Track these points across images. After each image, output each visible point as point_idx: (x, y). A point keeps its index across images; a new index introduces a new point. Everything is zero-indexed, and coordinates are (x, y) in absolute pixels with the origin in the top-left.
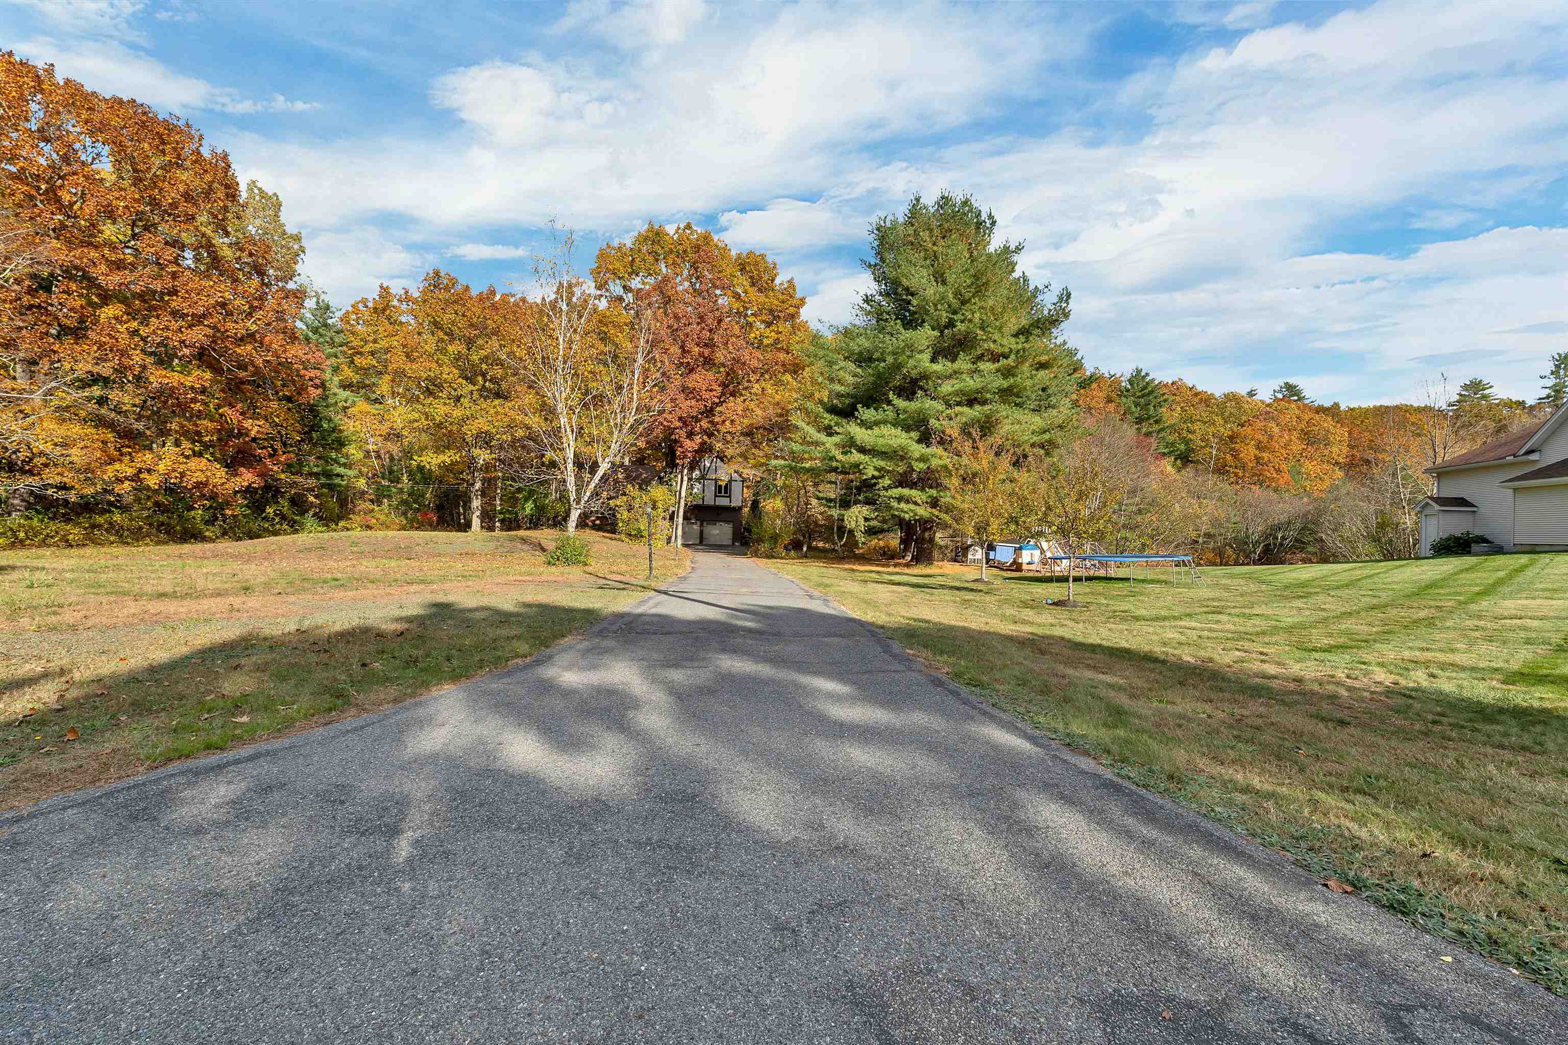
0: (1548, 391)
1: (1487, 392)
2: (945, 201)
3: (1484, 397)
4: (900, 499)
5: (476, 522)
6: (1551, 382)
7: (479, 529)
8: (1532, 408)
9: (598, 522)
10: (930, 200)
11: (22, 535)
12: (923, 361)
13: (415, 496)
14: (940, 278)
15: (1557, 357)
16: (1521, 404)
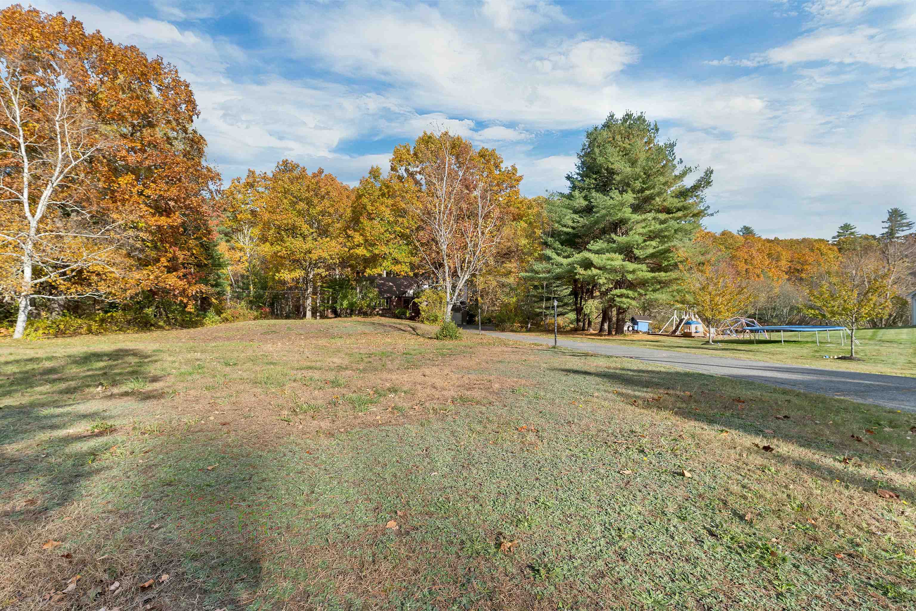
0: (887, 230)
1: (853, 231)
2: (628, 116)
3: (852, 233)
4: (621, 296)
5: (309, 314)
6: (887, 225)
7: (310, 317)
8: (879, 239)
9: (380, 312)
10: (619, 115)
11: (62, 327)
12: (627, 212)
13: (258, 297)
14: (633, 163)
15: (891, 211)
16: (874, 237)
